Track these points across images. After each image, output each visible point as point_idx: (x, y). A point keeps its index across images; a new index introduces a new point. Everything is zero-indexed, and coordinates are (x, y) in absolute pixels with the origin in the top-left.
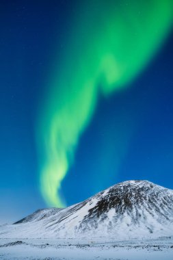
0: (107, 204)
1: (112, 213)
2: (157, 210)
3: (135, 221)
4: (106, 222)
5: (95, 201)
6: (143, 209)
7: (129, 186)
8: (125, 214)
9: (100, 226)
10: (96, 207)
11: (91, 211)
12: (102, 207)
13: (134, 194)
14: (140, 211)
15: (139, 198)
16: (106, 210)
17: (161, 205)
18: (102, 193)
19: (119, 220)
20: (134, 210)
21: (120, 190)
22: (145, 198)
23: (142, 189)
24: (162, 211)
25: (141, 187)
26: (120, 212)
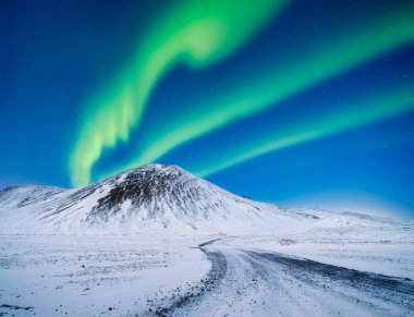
0: (122, 193)
1: (127, 204)
2: (179, 204)
3: (151, 214)
4: (119, 215)
5: (107, 189)
6: (163, 202)
7: (154, 171)
8: (142, 207)
9: (111, 219)
10: (107, 197)
11: (101, 201)
12: (116, 197)
13: (157, 182)
14: (159, 204)
15: (162, 187)
16: (120, 201)
17: (184, 198)
18: (118, 178)
19: (134, 213)
20: (153, 203)
21: (141, 176)
22: (169, 189)
23: (168, 177)
24: (183, 205)
25: (167, 174)
26: (136, 204)
